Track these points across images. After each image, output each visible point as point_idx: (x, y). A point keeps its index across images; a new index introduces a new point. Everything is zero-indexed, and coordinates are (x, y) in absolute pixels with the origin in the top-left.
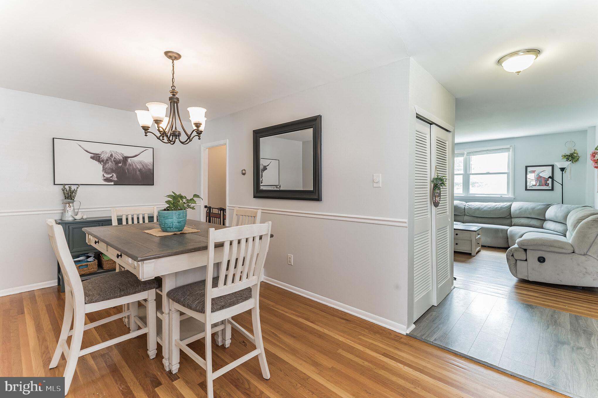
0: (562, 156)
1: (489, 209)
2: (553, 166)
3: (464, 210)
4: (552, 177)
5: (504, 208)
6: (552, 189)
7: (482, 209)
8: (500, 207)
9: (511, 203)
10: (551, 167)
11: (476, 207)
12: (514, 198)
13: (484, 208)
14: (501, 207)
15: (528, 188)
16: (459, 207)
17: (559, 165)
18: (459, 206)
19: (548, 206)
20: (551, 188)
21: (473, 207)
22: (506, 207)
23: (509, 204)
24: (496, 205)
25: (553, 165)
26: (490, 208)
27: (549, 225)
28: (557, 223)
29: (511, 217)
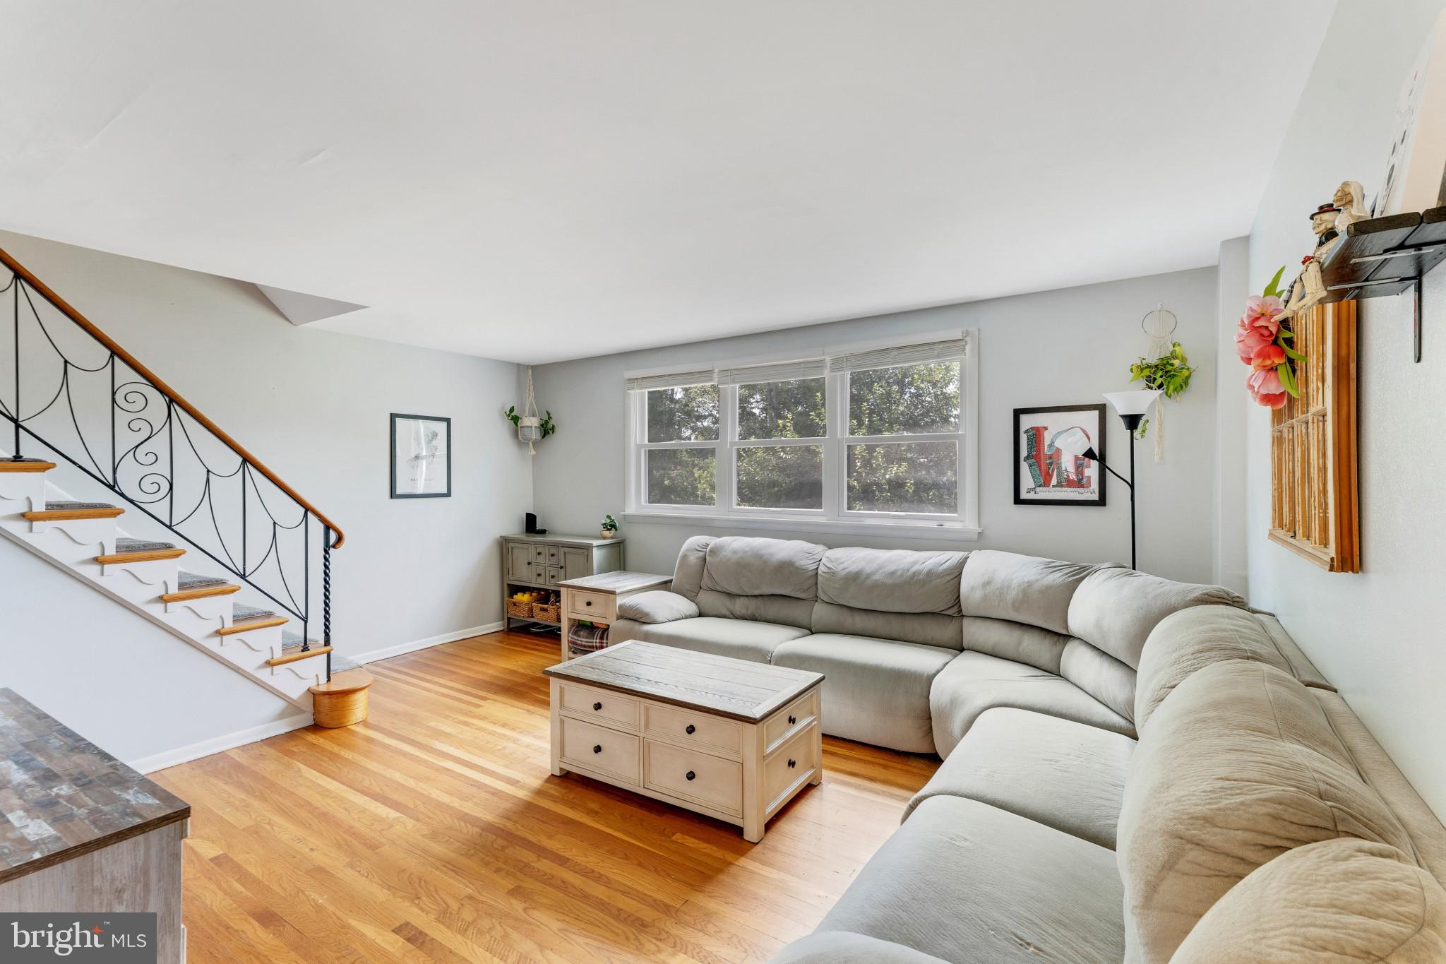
0: (1132, 370)
1: (889, 581)
2: (1102, 409)
3: (812, 581)
4: (1099, 456)
5: (941, 575)
6: (1102, 501)
7: (868, 576)
8: (925, 571)
9: (967, 553)
10: (1097, 412)
11: (850, 569)
12: (979, 533)
13: (873, 573)
14: (930, 573)
15: (1024, 496)
16: (797, 568)
17: (1120, 405)
18: (797, 564)
19: (1080, 573)
20: (1095, 497)
21: (842, 567)
22: (945, 570)
23: (953, 557)
24: (915, 563)
25: (1105, 405)
26: (893, 573)
27: (1077, 660)
28: (1105, 657)
29: (961, 611)
